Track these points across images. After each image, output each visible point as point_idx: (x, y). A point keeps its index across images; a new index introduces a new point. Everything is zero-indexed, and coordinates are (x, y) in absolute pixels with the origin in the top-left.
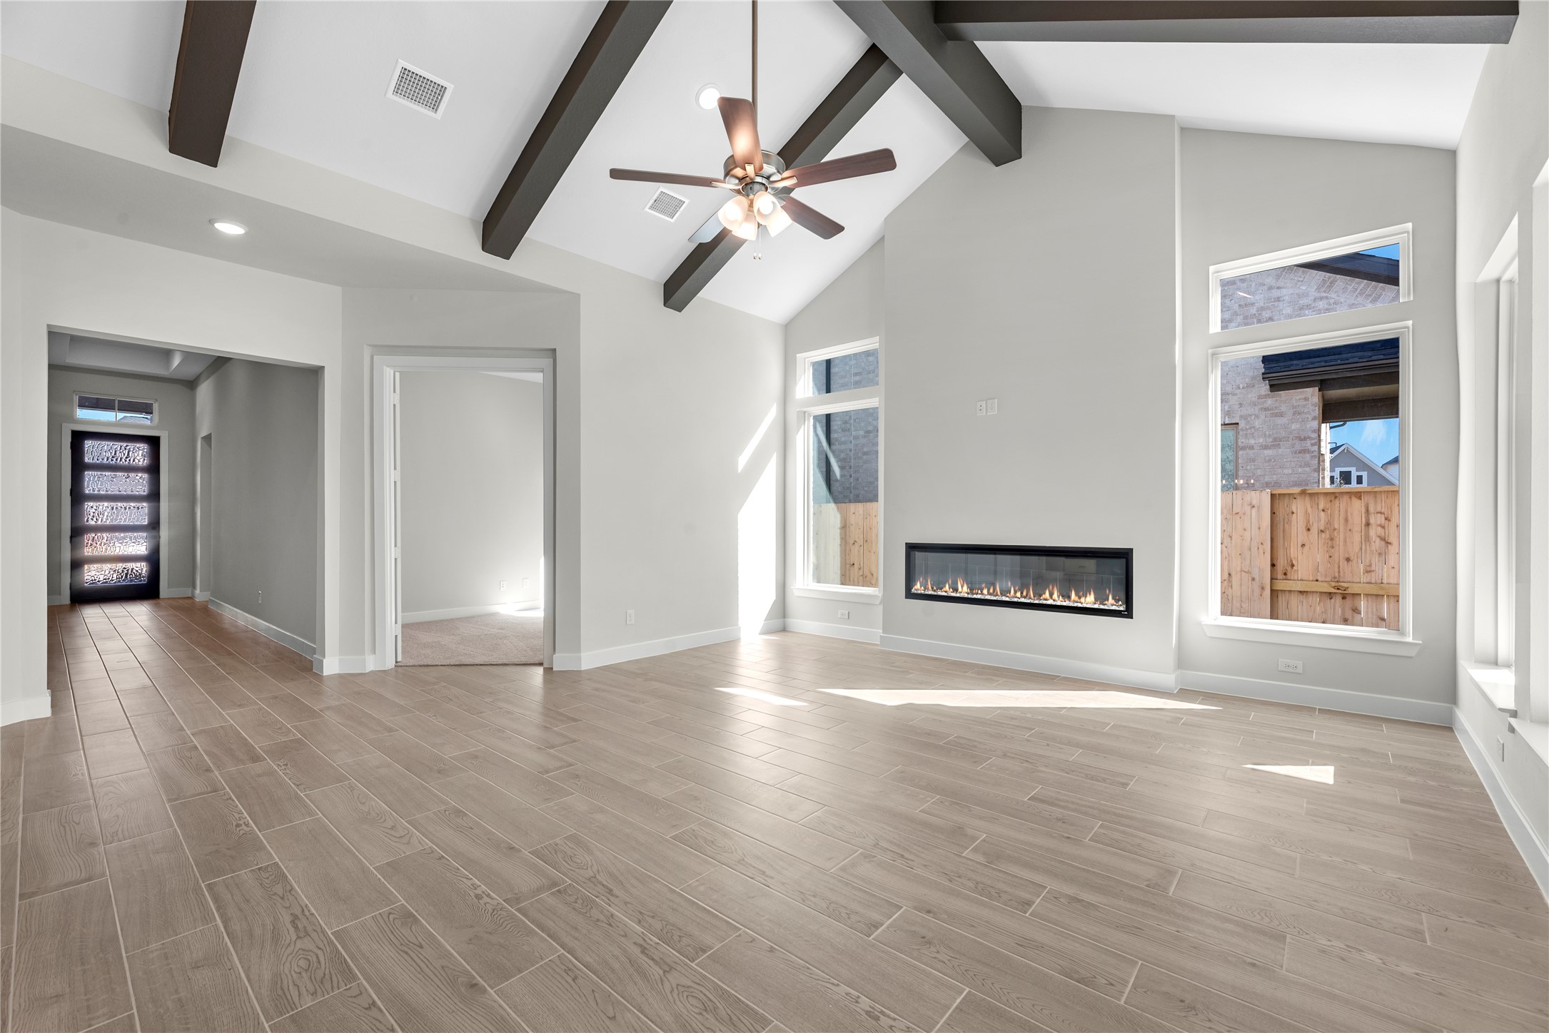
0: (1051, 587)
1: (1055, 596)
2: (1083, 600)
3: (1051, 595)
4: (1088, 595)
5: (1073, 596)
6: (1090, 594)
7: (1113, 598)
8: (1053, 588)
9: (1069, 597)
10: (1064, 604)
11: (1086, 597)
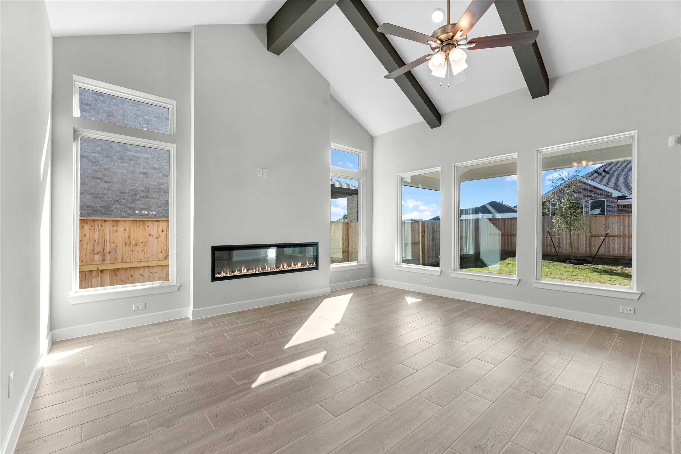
0: (283, 263)
1: (285, 267)
2: (296, 266)
3: (283, 267)
4: (299, 264)
5: (293, 265)
6: (299, 263)
7: (308, 263)
8: (284, 263)
9: (290, 266)
10: (289, 269)
11: (298, 264)
